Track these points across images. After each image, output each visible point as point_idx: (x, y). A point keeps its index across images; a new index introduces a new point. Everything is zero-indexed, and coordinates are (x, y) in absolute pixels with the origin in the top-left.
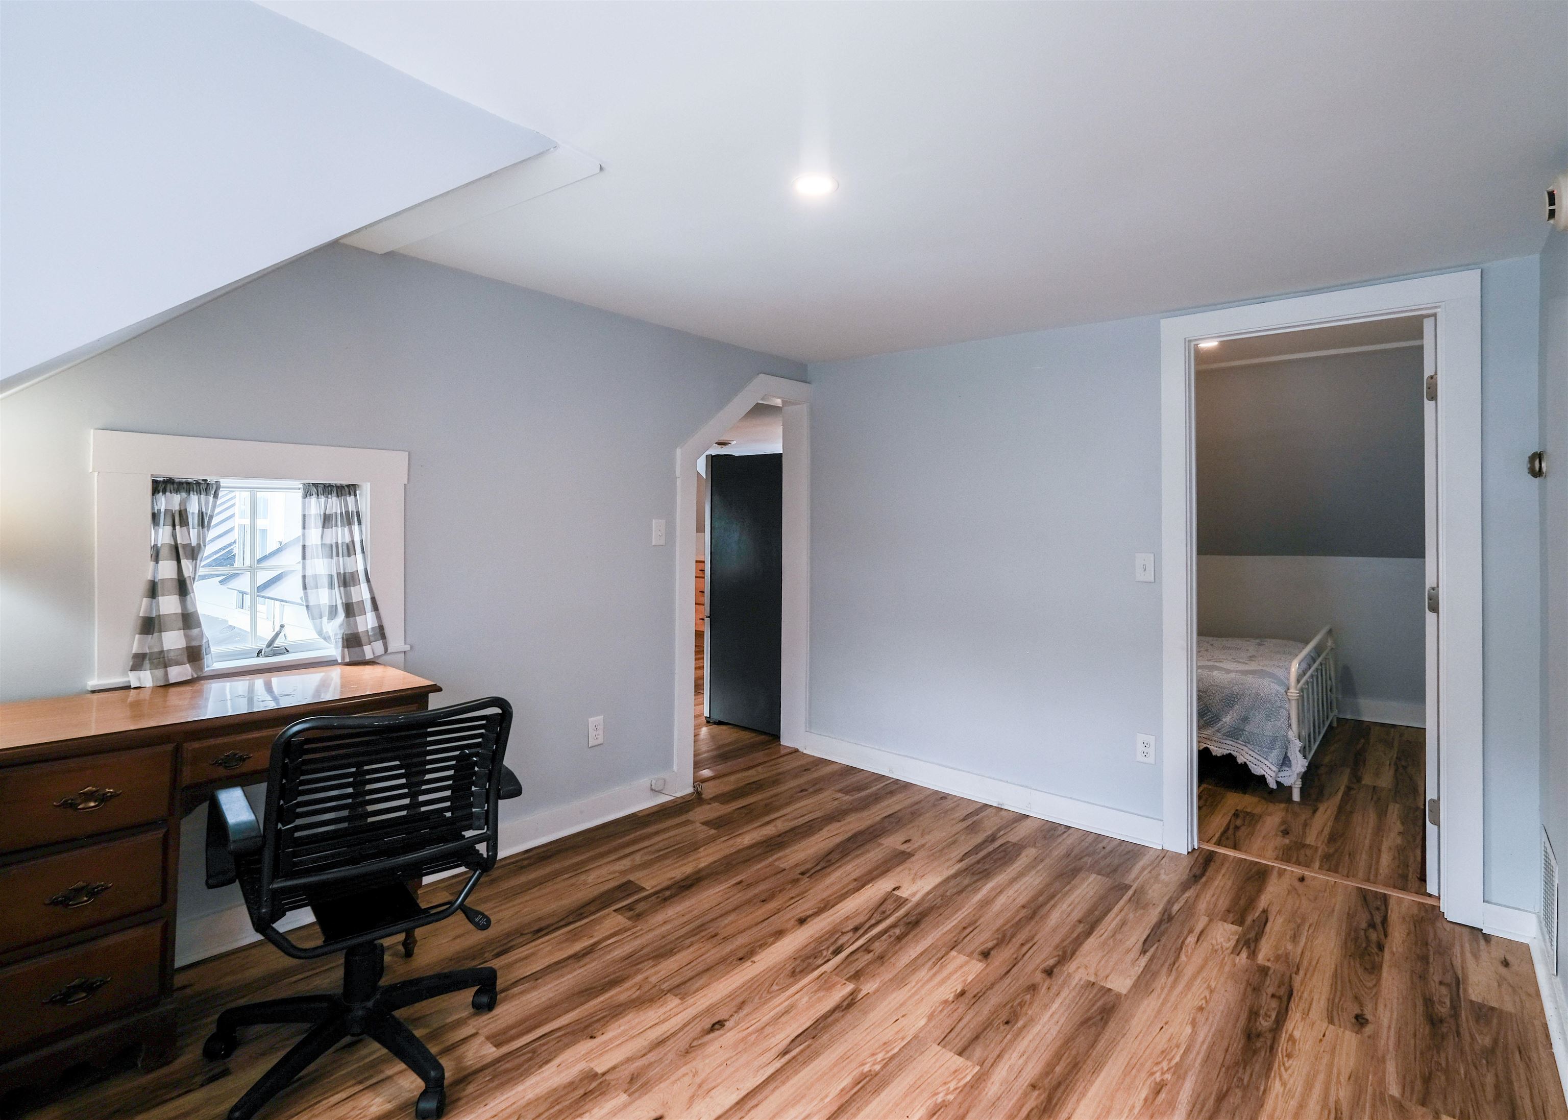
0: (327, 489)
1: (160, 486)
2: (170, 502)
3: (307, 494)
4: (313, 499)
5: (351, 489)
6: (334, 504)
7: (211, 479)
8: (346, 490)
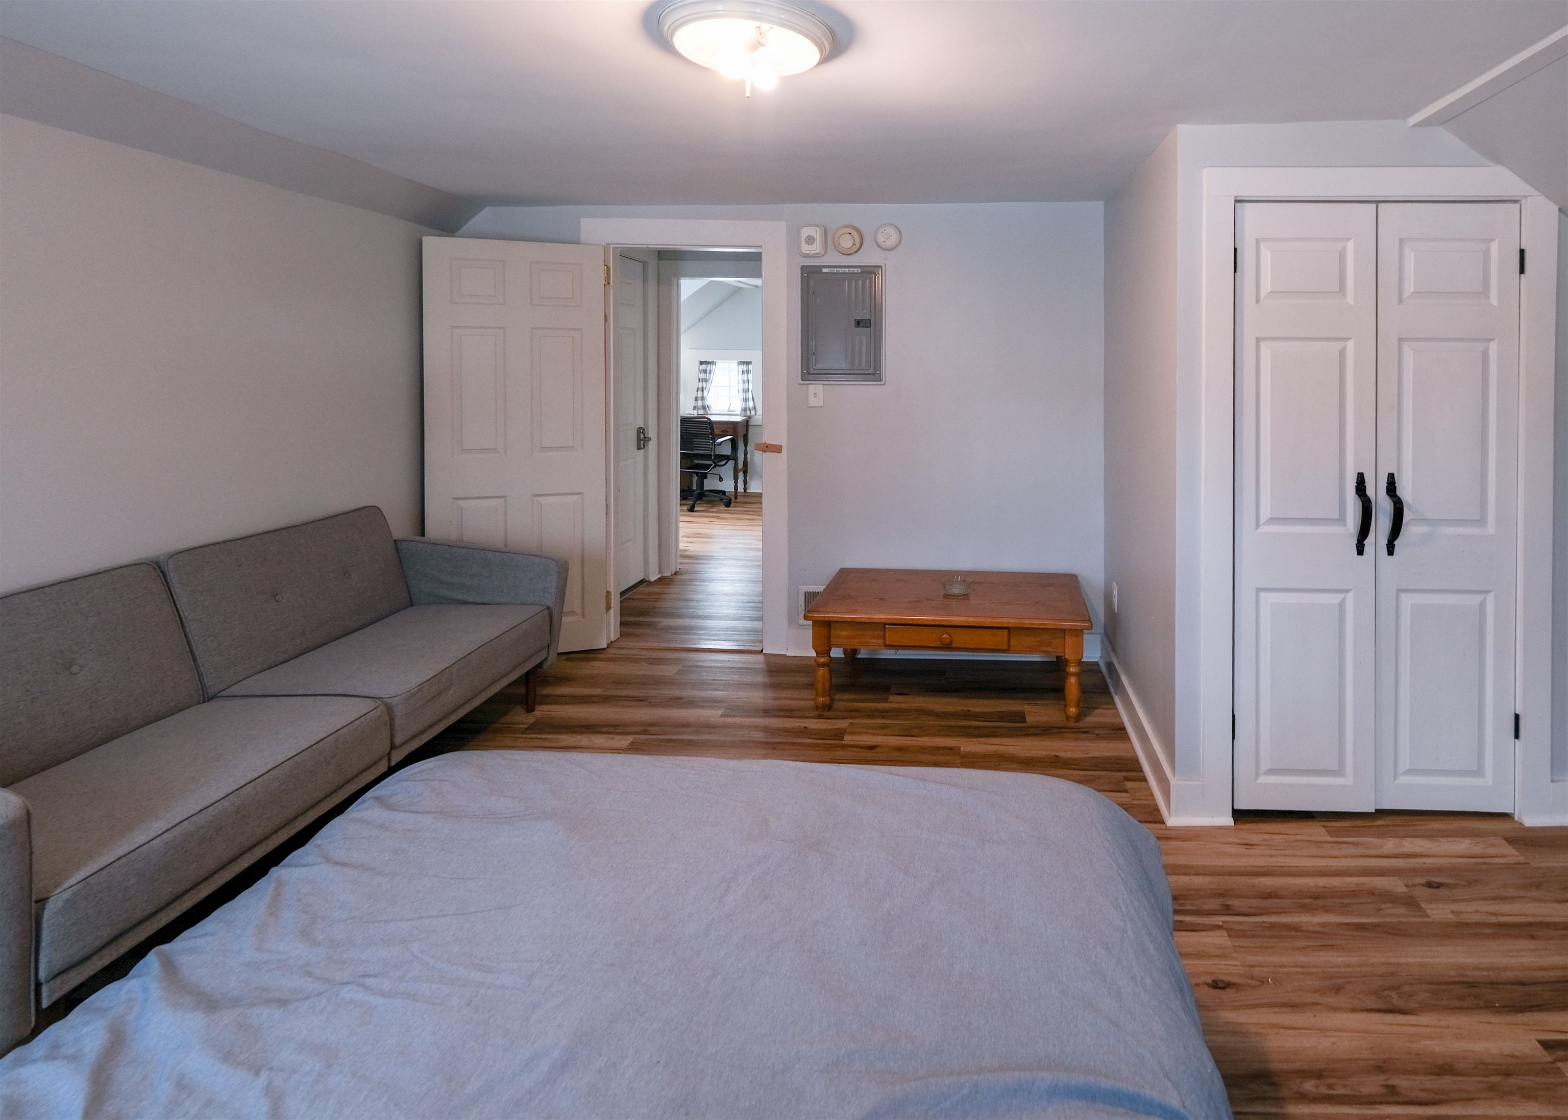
0: (743, 363)
1: (702, 363)
2: (703, 367)
3: (738, 365)
4: (740, 366)
5: (750, 363)
6: (744, 367)
7: (715, 361)
8: (748, 363)
